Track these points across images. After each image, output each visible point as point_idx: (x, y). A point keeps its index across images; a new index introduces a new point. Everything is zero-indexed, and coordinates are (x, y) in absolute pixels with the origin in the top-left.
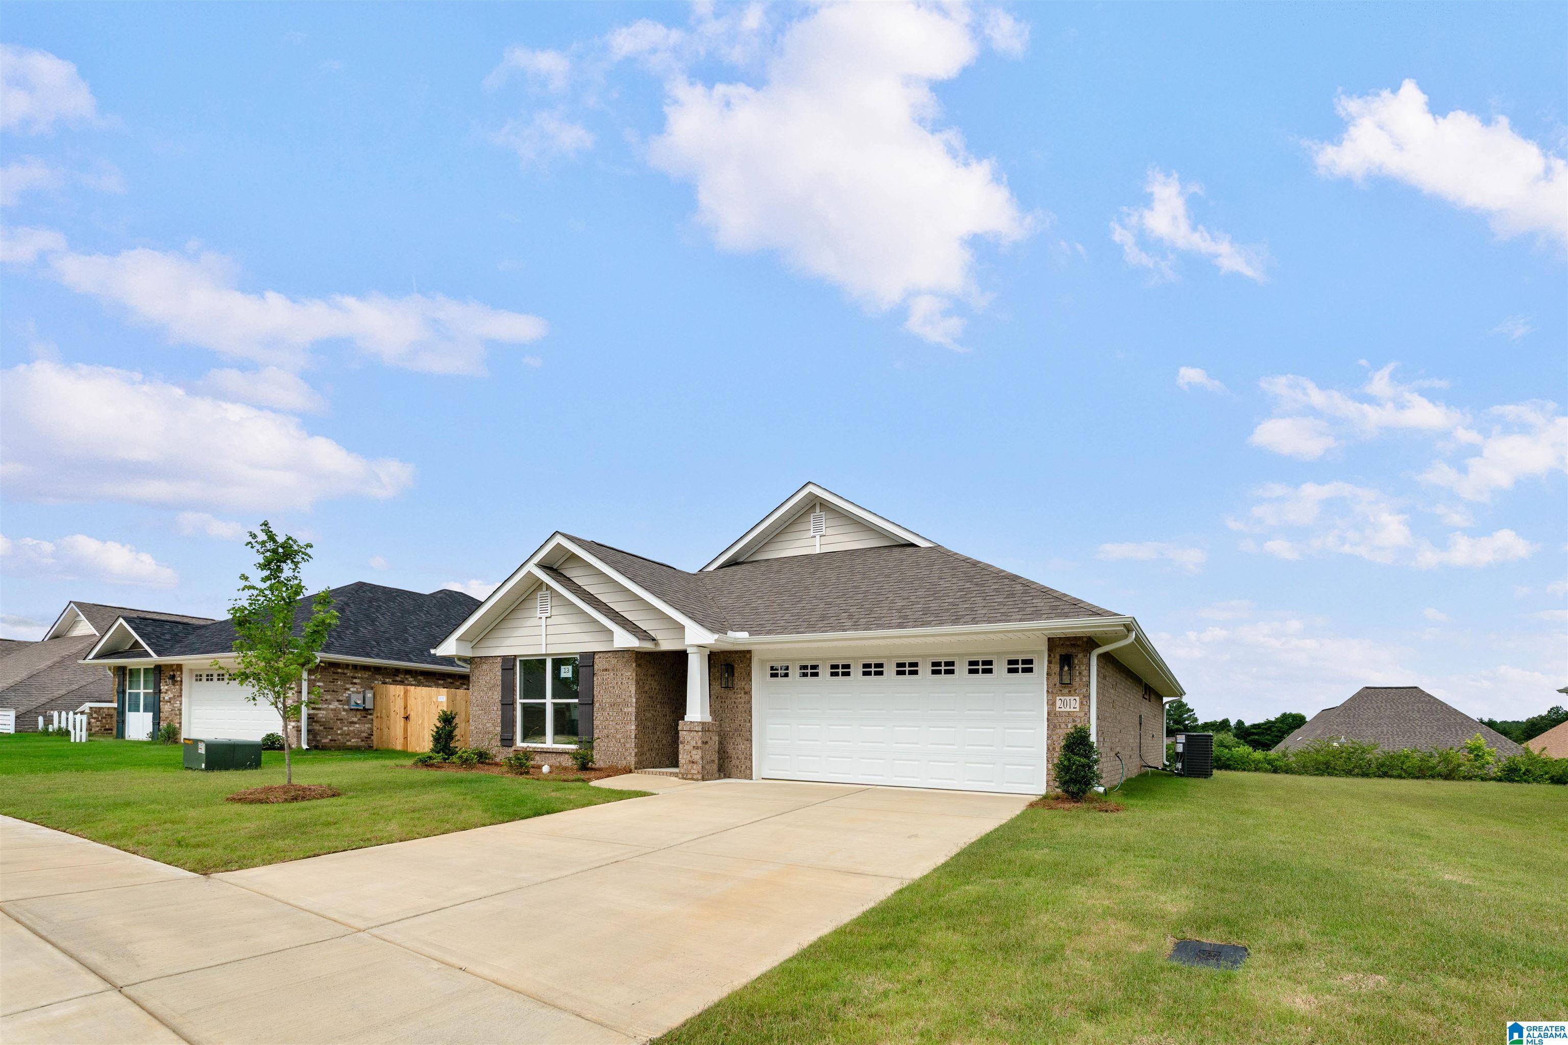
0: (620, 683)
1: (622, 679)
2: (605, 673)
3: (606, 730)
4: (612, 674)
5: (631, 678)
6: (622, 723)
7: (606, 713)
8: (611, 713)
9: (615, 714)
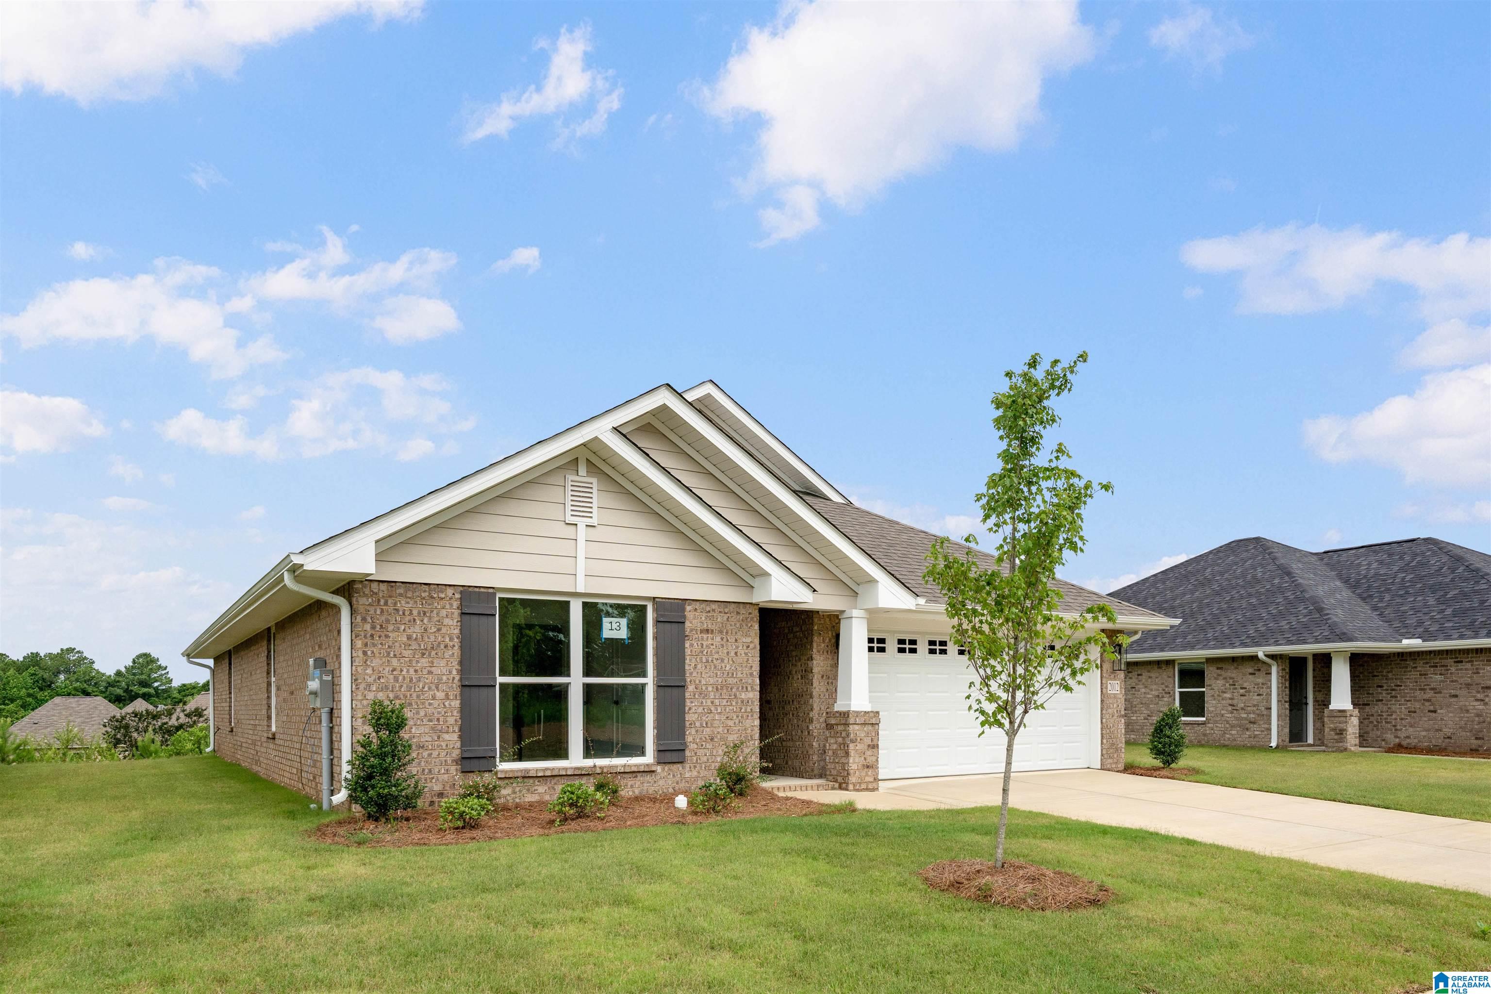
0: (732, 654)
1: (737, 647)
2: (705, 636)
3: (708, 729)
4: (718, 639)
5: (752, 646)
6: (738, 717)
7: (709, 703)
8: (717, 702)
9: (725, 702)
